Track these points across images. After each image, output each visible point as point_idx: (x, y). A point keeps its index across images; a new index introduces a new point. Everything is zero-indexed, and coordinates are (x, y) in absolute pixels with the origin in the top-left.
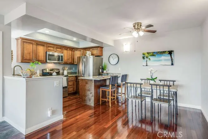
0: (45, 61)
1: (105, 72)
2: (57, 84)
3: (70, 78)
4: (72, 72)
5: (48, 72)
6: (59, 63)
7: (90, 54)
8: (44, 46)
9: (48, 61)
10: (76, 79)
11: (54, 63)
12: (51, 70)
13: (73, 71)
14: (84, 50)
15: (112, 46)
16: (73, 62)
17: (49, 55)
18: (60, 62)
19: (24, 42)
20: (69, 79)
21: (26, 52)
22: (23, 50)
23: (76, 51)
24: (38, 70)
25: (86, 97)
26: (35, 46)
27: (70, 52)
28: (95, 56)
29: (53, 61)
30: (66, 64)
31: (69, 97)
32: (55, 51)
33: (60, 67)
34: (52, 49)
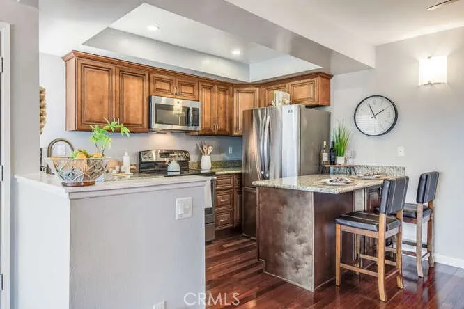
0: (145, 125)
1: (340, 160)
2: (186, 211)
3: (222, 181)
4: (226, 161)
5: (154, 160)
6: (187, 132)
7: (288, 101)
8: (141, 77)
9: (155, 126)
10: (241, 184)
11: (173, 132)
12: (162, 155)
13: (228, 158)
14: (264, 89)
15: (370, 68)
16: (227, 130)
17: (159, 106)
18: (191, 128)
19: (84, 66)
20: (218, 184)
21: (90, 96)
22: (83, 92)
23: (238, 91)
24: (126, 154)
25: (280, 255)
26: (118, 78)
27: (221, 96)
28: (307, 107)
29: (169, 127)
30: (208, 134)
31: (217, 243)
32: (176, 95)
33: (190, 146)
34: (167, 87)
